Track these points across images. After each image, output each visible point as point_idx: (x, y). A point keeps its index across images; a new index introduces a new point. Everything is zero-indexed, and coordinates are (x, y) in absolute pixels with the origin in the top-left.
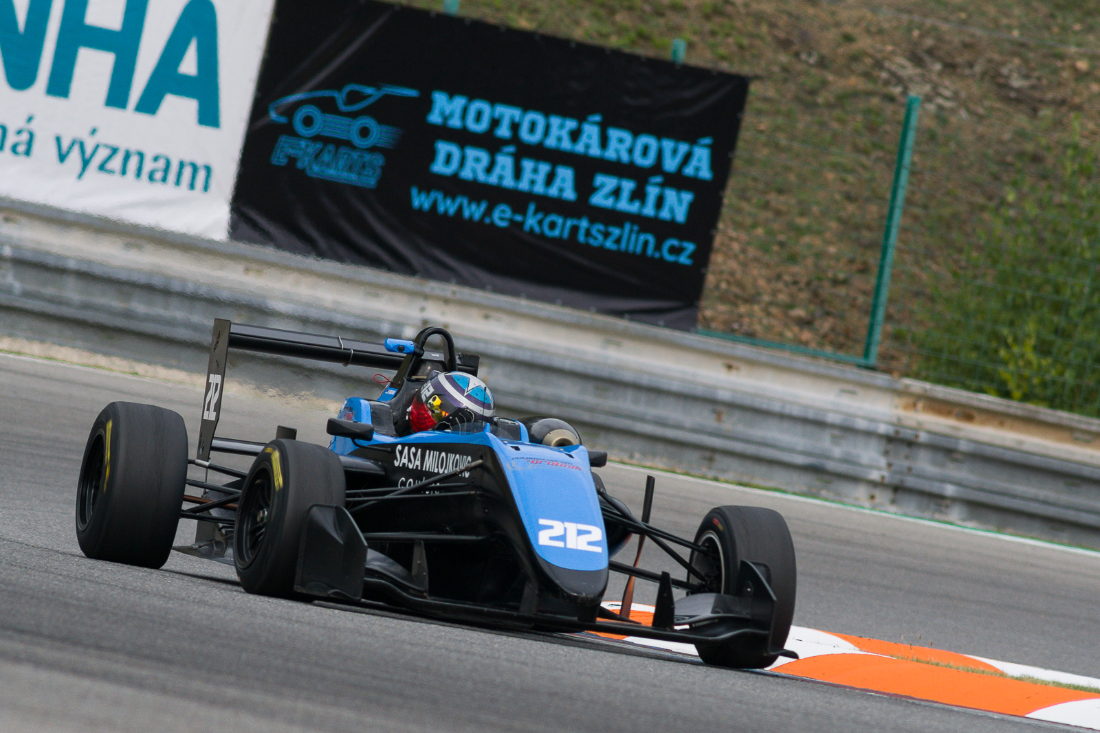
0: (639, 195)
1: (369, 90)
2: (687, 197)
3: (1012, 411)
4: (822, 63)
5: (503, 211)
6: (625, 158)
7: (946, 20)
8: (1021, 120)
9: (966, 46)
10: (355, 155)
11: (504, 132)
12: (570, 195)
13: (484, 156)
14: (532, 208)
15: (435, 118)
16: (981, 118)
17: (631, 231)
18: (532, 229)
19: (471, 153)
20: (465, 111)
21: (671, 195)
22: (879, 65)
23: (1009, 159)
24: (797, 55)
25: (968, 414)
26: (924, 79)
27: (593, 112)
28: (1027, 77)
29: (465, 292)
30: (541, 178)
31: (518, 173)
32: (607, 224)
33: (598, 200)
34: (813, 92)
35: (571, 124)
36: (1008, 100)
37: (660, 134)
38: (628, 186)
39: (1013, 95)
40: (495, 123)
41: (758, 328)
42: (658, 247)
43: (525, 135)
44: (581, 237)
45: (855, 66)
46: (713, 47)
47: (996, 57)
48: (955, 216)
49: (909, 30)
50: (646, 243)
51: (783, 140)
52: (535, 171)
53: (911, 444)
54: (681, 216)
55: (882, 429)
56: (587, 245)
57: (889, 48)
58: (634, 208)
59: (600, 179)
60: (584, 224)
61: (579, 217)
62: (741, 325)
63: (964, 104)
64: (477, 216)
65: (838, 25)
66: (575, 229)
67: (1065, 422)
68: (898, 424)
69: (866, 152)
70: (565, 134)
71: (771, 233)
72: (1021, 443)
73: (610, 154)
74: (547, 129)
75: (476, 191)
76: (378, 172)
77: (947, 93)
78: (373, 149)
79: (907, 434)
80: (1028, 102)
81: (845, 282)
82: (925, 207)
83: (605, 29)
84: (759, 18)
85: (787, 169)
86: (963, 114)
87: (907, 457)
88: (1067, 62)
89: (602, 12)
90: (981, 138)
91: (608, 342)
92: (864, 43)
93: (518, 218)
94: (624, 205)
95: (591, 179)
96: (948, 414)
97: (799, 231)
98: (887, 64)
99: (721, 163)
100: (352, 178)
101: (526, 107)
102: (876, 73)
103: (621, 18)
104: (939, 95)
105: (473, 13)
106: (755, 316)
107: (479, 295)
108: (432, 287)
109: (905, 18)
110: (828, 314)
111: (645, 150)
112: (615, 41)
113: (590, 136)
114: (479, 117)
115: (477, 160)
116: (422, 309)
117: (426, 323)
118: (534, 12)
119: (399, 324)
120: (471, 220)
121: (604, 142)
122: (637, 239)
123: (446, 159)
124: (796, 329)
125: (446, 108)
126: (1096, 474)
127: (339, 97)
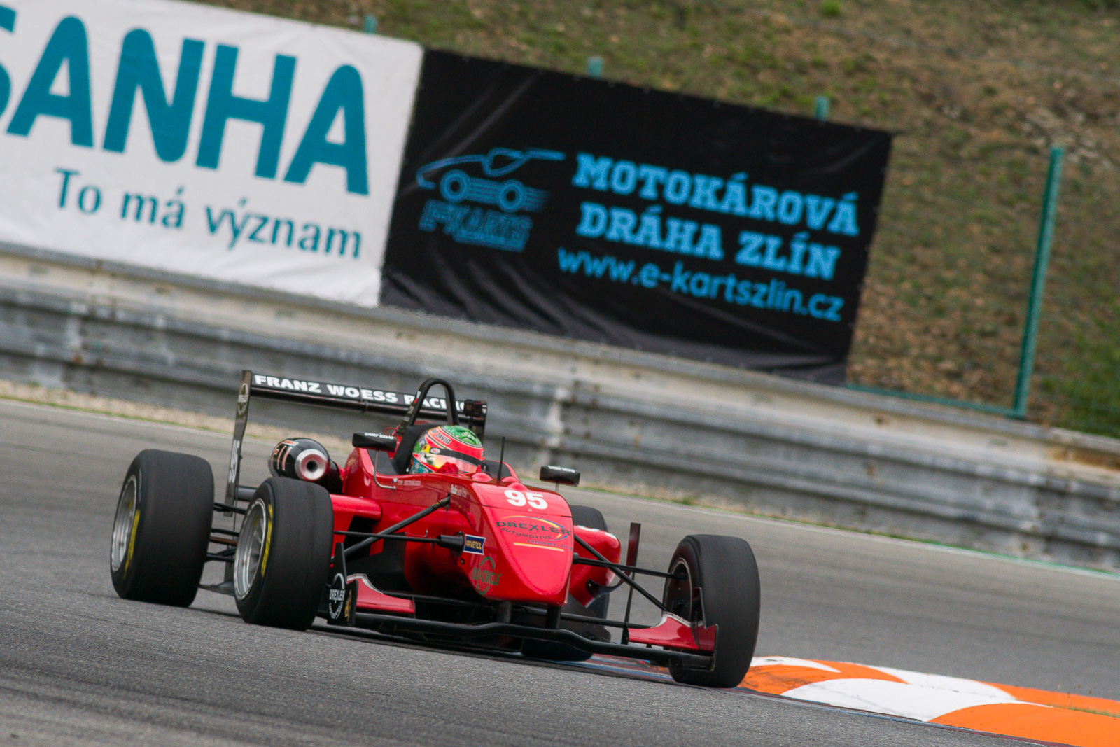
0: (784, 252)
1: (515, 154)
2: (833, 253)
4: (965, 117)
5: (651, 271)
6: (770, 215)
7: (1087, 71)
9: (1108, 96)
10: (502, 219)
11: (649, 192)
12: (716, 253)
13: (630, 217)
14: (678, 267)
15: (580, 180)
17: (778, 288)
18: (679, 288)
19: (618, 214)
20: (610, 173)
21: (817, 252)
22: (1021, 117)
24: (940, 109)
25: (1117, 463)
26: (1067, 130)
27: (738, 170)
29: (614, 352)
30: (687, 237)
31: (664, 233)
32: (753, 281)
33: (746, 257)
34: (957, 146)
35: (716, 183)
37: (804, 190)
38: (774, 243)
40: (640, 184)
41: (907, 382)
42: (805, 303)
43: (671, 196)
44: (729, 296)
45: (999, 119)
46: (855, 104)
48: (1101, 266)
49: (1051, 81)
50: (793, 300)
51: (927, 194)
52: (681, 230)
53: (1063, 493)
54: (827, 271)
55: (1034, 479)
56: (735, 303)
57: (1031, 100)
58: (780, 265)
59: (746, 237)
60: (731, 282)
61: (726, 275)
62: (890, 379)
63: (1107, 155)
64: (625, 277)
65: (980, 78)
66: (722, 288)
68: (1049, 474)
69: (1010, 205)
70: (710, 193)
71: (918, 287)
73: (756, 212)
74: (693, 189)
75: (623, 251)
76: (526, 235)
77: (1090, 144)
78: (520, 213)
79: (1059, 484)
81: (993, 334)
82: (1071, 257)
83: (749, 87)
84: (901, 73)
85: (933, 223)
86: (1106, 164)
87: (1060, 507)
89: (746, 72)
91: (758, 399)
92: (1007, 96)
93: (666, 277)
94: (770, 262)
95: (737, 237)
96: (1099, 463)
97: (946, 285)
98: (1030, 116)
99: (867, 217)
100: (500, 241)
101: (671, 167)
102: (1019, 125)
103: (765, 77)
104: (1082, 146)
105: (618, 75)
106: (903, 369)
107: (628, 355)
108: (584, 347)
109: (1046, 70)
110: (976, 366)
111: (790, 208)
112: (758, 100)
113: (735, 195)
114: (624, 177)
115: (624, 221)
116: (573, 370)
117: (577, 384)
118: (678, 73)
119: (550, 386)
120: (619, 281)
121: (749, 200)
122: (784, 297)
123: (592, 221)
124: (945, 382)
125: (591, 170)
127: (486, 161)
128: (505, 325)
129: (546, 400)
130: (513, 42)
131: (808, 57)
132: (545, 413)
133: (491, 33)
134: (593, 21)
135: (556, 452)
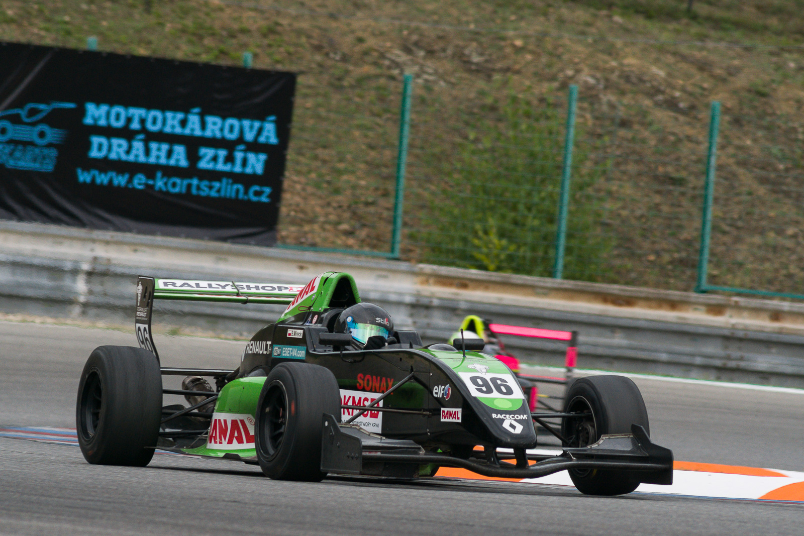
0: (230, 159)
1: (42, 106)
2: (263, 157)
3: (493, 279)
4: (345, 59)
5: (140, 179)
6: (218, 135)
7: (425, 22)
8: (481, 84)
9: (441, 38)
10: (37, 151)
11: (135, 125)
12: (184, 163)
13: (124, 143)
14: (159, 174)
15: (88, 121)
16: (453, 85)
17: (227, 184)
18: (160, 189)
19: (115, 141)
20: (108, 114)
21: (251, 157)
22: (382, 56)
23: (475, 110)
24: (327, 54)
25: (464, 284)
26: (414, 62)
27: (194, 106)
28: (482, 54)
29: (119, 236)
30: (163, 154)
31: (147, 152)
32: (210, 180)
33: (203, 164)
34: (340, 79)
35: (180, 116)
36: (470, 71)
37: (240, 116)
38: (222, 153)
39: (474, 67)
40: (129, 120)
41: (318, 240)
42: (246, 192)
43: (150, 127)
44: (194, 191)
45: (367, 58)
46: (270, 55)
47: (461, 43)
48: (443, 152)
49: (401, 31)
50: (238, 191)
51: (322, 112)
52: (159, 149)
53: (428, 307)
54: (259, 169)
55: (408, 299)
56: (198, 196)
57: (388, 44)
58: (227, 168)
59: (203, 151)
60: (195, 182)
61: (191, 178)
62: (306, 239)
63: (442, 77)
64: (123, 184)
65: (353, 32)
66: (189, 186)
67: (529, 283)
68: (418, 295)
69: (379, 116)
70: (176, 123)
71: (321, 176)
72: (500, 299)
73: (208, 133)
74: (164, 121)
75: (121, 166)
76: (54, 161)
77: (430, 71)
78: (49, 145)
79: (425, 301)
80: (485, 72)
81: (373, 204)
82: (422, 148)
83: (198, 50)
84: (299, 32)
85: (328, 132)
86: (442, 83)
87: (426, 317)
88: (509, 42)
89: (194, 39)
90: (455, 98)
91: (219, 259)
92: (371, 42)
93: (151, 182)
94: (221, 166)
95: (197, 151)
96: (451, 285)
97: (340, 173)
98: (388, 55)
99: (283, 132)
100: (36, 166)
101: (149, 107)
102: (381, 62)
103: (208, 41)
104: (425, 72)
105: (108, 48)
106: (315, 232)
107: (129, 236)
108: (98, 234)
109: (397, 23)
110: (364, 226)
111: (231, 129)
112: (204, 58)
113: (193, 123)
114: (118, 117)
115: (120, 146)
116: (92, 250)
117: (95, 259)
118: (149, 43)
119: (77, 262)
120: (119, 187)
121: (203, 126)
122: (231, 189)
123: (98, 147)
124: (344, 238)
125: (95, 113)
126: (553, 315)
127: (23, 113)
128: (44, 222)
129: (75, 272)
130: (35, 30)
131: (236, 26)
132: (74, 281)
133: (20, 25)
134: (89, 12)
135: (86, 305)
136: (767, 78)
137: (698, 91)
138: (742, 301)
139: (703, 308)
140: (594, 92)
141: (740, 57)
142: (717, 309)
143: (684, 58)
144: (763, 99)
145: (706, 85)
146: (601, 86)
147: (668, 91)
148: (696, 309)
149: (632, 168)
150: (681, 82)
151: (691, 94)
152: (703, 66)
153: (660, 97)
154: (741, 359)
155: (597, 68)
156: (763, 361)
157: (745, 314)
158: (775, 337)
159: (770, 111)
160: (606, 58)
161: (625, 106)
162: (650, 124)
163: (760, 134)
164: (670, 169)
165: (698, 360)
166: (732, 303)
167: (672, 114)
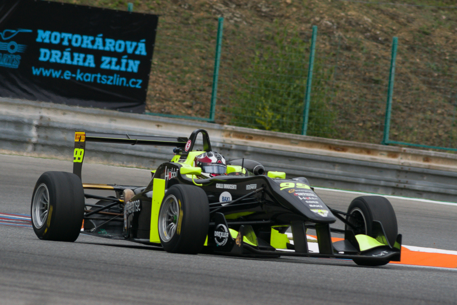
0: (119, 63)
1: (13, 31)
2: (138, 62)
3: (267, 134)
4: (190, 8)
5: (68, 73)
6: (112, 49)
8: (267, 24)
10: (9, 56)
11: (66, 43)
12: (93, 65)
13: (59, 53)
14: (79, 71)
15: (39, 40)
16: (251, 24)
17: (117, 77)
18: (79, 79)
19: (54, 52)
20: (50, 36)
21: (131, 62)
22: (211, 7)
23: (263, 39)
24: (180, 5)
25: (250, 137)
26: (229, 11)
27: (100, 33)
28: (268, 7)
29: (55, 105)
30: (81, 60)
31: (72, 58)
32: (107, 75)
33: (104, 66)
34: (187, 19)
35: (91, 38)
36: (261, 16)
37: (125, 40)
38: (114, 60)
39: (263, 14)
40: (62, 40)
41: (171, 110)
42: (128, 82)
43: (74, 44)
44: (98, 81)
45: (202, 8)
46: (148, 5)
48: (244, 62)
50: (123, 81)
51: (177, 38)
52: (79, 57)
53: (229, 150)
54: (135, 70)
55: (218, 145)
56: (101, 83)
57: (215, 0)
58: (117, 68)
59: (104, 58)
60: (99, 76)
61: (97, 73)
62: (165, 110)
63: (245, 19)
64: (58, 76)
66: (96, 78)
67: (287, 137)
68: (224, 142)
69: (208, 40)
70: (89, 42)
71: (174, 74)
72: (271, 146)
73: (107, 48)
74: (82, 40)
75: (57, 66)
76: (19, 62)
77: (238, 16)
78: (16, 54)
79: (228, 146)
80: (268, 16)
81: (204, 90)
82: (232, 60)
85: (179, 49)
86: (245, 23)
87: (228, 155)
88: (283, 1)
90: (252, 32)
91: (111, 120)
93: (74, 75)
94: (113, 67)
95: (100, 58)
96: (243, 137)
97: (186, 72)
98: (214, 6)
99: (150, 48)
100: (9, 65)
101: (73, 33)
102: (210, 10)
104: (235, 16)
106: (169, 106)
107: (60, 106)
108: (43, 104)
110: (198, 103)
111: (120, 46)
113: (99, 42)
114: (56, 38)
115: (56, 54)
116: (40, 113)
117: (41, 117)
119: (31, 120)
120: (56, 78)
121: (104, 44)
122: (119, 80)
123: (44, 55)
124: (186, 110)
125: (43, 36)
126: (301, 156)
127: (2, 34)
128: (13, 97)
129: (30, 125)
132: (30, 129)
135: (35, 144)
136: (430, 24)
137: (390, 31)
138: (408, 150)
139: (385, 153)
140: (331, 30)
141: (415, 12)
142: (394, 154)
143: (382, 12)
144: (427, 36)
145: (394, 28)
146: (335, 27)
147: (373, 30)
148: (381, 154)
149: (351, 73)
150: (380, 25)
151: (386, 33)
152: (393, 17)
153: (368, 34)
154: (407, 183)
155: (333, 17)
156: (419, 184)
157: (410, 157)
158: (425, 171)
159: (430, 43)
160: (339, 11)
161: (347, 38)
162: (362, 49)
163: (424, 56)
164: (372, 74)
165: (382, 183)
166: (402, 151)
167: (375, 43)
